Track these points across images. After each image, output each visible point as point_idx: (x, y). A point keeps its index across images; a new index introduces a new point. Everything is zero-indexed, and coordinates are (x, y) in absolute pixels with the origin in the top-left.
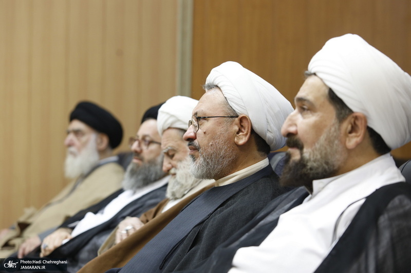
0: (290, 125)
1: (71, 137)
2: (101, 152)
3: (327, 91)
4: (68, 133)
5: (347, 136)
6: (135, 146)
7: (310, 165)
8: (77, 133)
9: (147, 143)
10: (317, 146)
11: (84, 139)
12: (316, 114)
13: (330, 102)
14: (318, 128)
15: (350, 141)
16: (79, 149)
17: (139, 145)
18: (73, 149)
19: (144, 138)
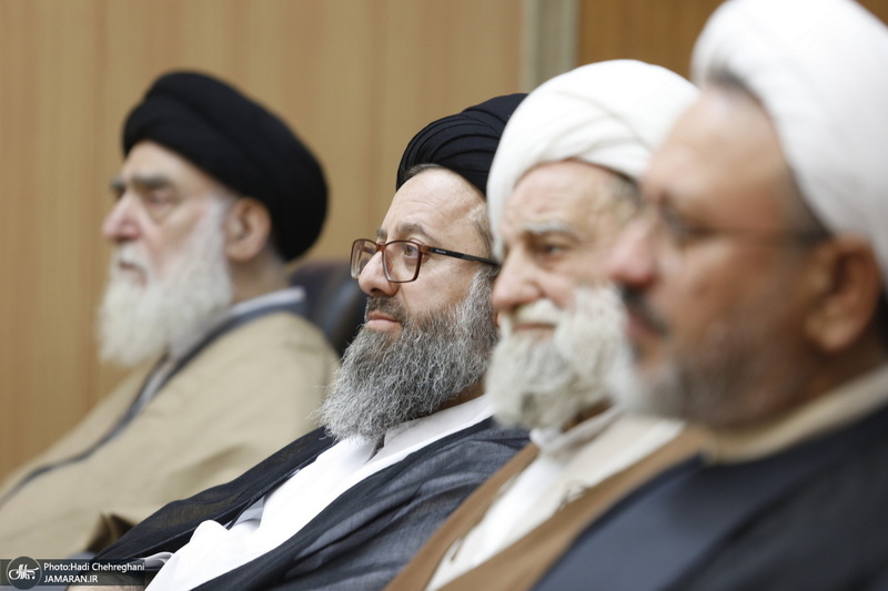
1: (130, 204)
2: (241, 269)
4: (120, 191)
6: (371, 272)
8: (150, 189)
9: (414, 256)
11: (178, 215)
16: (157, 256)
17: (387, 266)
18: (130, 253)
19: (402, 241)
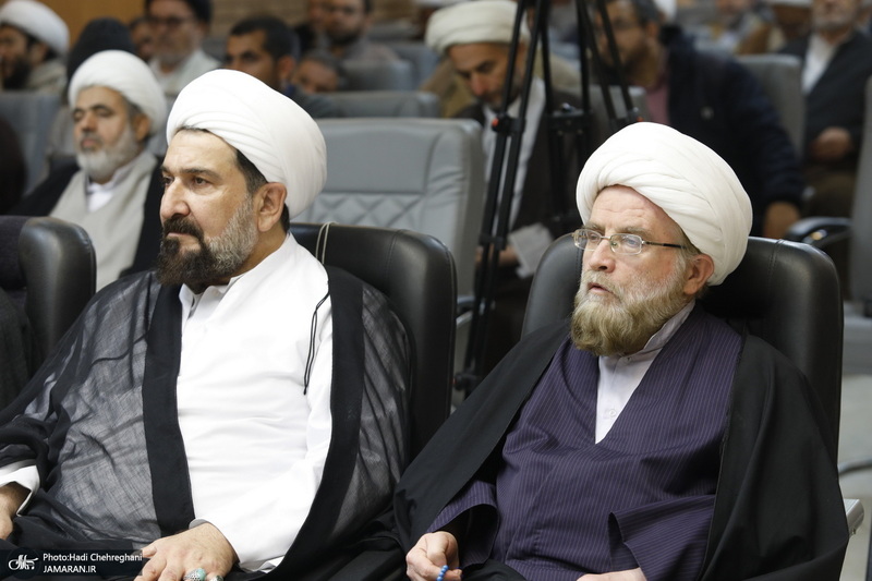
0: (176, 203)
3: (234, 155)
5: (259, 215)
7: (221, 257)
10: (228, 232)
12: (223, 187)
13: (239, 168)
14: (226, 207)
15: (263, 221)
